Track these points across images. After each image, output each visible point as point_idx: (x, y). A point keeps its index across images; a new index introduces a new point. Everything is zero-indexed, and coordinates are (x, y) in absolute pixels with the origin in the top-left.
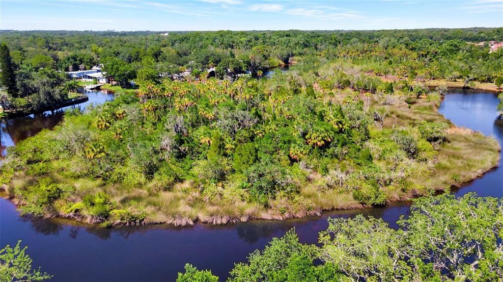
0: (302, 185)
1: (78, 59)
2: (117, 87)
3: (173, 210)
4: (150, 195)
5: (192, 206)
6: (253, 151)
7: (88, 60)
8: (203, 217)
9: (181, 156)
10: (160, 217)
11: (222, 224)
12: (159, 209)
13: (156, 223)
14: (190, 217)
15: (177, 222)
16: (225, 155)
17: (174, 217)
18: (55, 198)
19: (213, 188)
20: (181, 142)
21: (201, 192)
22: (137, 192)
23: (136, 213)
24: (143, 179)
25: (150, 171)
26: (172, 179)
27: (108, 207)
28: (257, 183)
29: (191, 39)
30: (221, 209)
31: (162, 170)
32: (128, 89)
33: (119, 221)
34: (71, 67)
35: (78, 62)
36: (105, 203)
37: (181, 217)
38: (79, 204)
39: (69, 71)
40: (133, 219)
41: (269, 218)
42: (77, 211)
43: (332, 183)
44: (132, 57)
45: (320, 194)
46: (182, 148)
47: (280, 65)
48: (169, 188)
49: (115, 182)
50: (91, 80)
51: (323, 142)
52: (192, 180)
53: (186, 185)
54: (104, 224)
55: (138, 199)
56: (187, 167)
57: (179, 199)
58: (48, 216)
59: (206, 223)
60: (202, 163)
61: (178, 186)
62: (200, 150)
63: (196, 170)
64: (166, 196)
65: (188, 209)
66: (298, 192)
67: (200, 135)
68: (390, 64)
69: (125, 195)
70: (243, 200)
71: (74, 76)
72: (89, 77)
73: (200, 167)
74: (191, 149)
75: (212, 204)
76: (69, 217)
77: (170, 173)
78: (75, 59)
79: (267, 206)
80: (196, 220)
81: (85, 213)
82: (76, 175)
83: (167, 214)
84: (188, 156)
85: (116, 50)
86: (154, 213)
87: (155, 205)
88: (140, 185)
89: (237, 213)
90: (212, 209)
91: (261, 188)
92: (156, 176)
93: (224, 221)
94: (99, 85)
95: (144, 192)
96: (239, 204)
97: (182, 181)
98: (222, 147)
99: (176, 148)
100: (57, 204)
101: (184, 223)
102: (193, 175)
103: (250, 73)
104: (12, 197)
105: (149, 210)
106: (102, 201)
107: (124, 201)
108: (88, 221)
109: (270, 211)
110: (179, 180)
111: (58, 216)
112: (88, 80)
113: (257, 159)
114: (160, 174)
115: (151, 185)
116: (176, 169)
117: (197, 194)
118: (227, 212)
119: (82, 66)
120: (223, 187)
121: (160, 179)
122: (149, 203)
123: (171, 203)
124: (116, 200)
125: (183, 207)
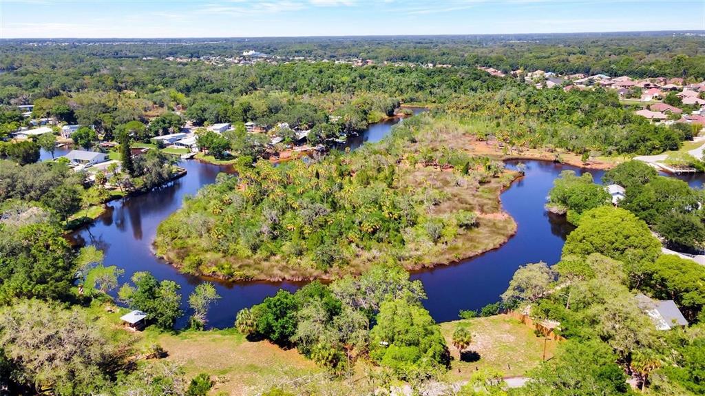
0: (352, 260)
1: (167, 121)
2: (210, 157)
3: (271, 273)
4: (255, 263)
5: (281, 271)
6: (320, 238)
7: (176, 122)
8: (287, 277)
9: (275, 238)
10: (262, 277)
11: (298, 281)
12: (262, 272)
13: (260, 280)
14: (280, 277)
15: (272, 280)
16: (304, 238)
17: (271, 277)
18: (200, 265)
19: (294, 260)
20: (275, 229)
21: (288, 262)
22: (247, 261)
23: (248, 274)
24: (250, 253)
25: (254, 249)
26: (269, 254)
27: (232, 270)
28: (321, 258)
29: (283, 75)
30: (298, 273)
31: (262, 247)
32: (221, 160)
33: (239, 278)
34: (161, 131)
35: (167, 125)
36: (230, 268)
37: (275, 277)
38: (214, 268)
39: (159, 135)
40: (247, 277)
41: (327, 278)
42: (214, 272)
43: (371, 258)
44: (219, 115)
45: (362, 265)
46: (275, 233)
47: (382, 120)
48: (267, 259)
49: (232, 255)
50: (184, 147)
51: (372, 229)
52: (282, 255)
53: (278, 257)
54: (231, 280)
55: (249, 266)
56: (279, 246)
57: (273, 267)
58: (197, 274)
59: (289, 280)
60: (288, 243)
61: (273, 258)
62: (288, 234)
63: (284, 248)
64: (265, 264)
65: (279, 272)
66: (348, 264)
67: (287, 223)
68: (497, 127)
69: (240, 264)
70: (312, 268)
71: (166, 142)
72: (181, 145)
73: (287, 247)
74: (281, 233)
75: (294, 270)
76: (209, 276)
77: (267, 249)
78: (164, 122)
79: (326, 272)
80: (284, 279)
81: (219, 273)
82: (205, 249)
83: (266, 274)
84: (279, 238)
85: (202, 106)
86: (259, 274)
87: (259, 269)
88: (248, 257)
89: (308, 275)
90: (293, 272)
91: (323, 260)
92: (258, 251)
93: (300, 280)
94: (192, 154)
95: (252, 262)
96: (310, 270)
97: (275, 255)
98: (302, 233)
99: (271, 233)
100: (201, 268)
101: (276, 280)
102: (282, 252)
103: (345, 135)
104: (171, 263)
105: (256, 272)
106: (228, 266)
107: (240, 267)
108: (221, 278)
109: (328, 275)
110: (273, 254)
111: (203, 275)
112: (180, 147)
113: (322, 242)
114: (261, 250)
115: (255, 257)
116: (271, 246)
117: (285, 264)
118: (302, 274)
119: (171, 130)
120: (301, 259)
121: (261, 254)
122: (256, 269)
123: (269, 268)
124: (236, 266)
125: (276, 271)
